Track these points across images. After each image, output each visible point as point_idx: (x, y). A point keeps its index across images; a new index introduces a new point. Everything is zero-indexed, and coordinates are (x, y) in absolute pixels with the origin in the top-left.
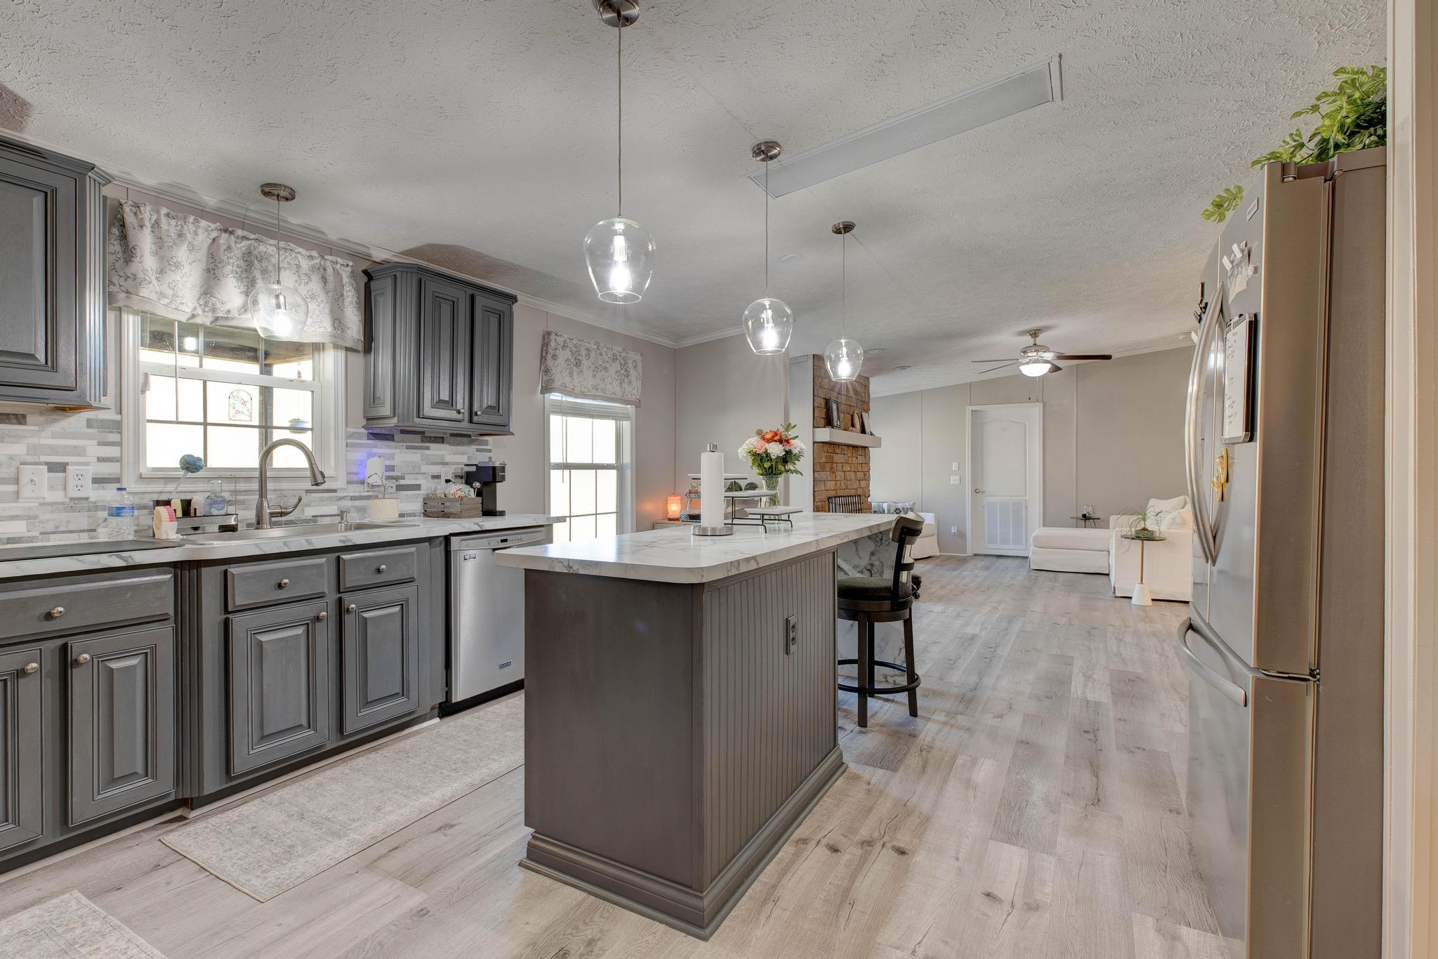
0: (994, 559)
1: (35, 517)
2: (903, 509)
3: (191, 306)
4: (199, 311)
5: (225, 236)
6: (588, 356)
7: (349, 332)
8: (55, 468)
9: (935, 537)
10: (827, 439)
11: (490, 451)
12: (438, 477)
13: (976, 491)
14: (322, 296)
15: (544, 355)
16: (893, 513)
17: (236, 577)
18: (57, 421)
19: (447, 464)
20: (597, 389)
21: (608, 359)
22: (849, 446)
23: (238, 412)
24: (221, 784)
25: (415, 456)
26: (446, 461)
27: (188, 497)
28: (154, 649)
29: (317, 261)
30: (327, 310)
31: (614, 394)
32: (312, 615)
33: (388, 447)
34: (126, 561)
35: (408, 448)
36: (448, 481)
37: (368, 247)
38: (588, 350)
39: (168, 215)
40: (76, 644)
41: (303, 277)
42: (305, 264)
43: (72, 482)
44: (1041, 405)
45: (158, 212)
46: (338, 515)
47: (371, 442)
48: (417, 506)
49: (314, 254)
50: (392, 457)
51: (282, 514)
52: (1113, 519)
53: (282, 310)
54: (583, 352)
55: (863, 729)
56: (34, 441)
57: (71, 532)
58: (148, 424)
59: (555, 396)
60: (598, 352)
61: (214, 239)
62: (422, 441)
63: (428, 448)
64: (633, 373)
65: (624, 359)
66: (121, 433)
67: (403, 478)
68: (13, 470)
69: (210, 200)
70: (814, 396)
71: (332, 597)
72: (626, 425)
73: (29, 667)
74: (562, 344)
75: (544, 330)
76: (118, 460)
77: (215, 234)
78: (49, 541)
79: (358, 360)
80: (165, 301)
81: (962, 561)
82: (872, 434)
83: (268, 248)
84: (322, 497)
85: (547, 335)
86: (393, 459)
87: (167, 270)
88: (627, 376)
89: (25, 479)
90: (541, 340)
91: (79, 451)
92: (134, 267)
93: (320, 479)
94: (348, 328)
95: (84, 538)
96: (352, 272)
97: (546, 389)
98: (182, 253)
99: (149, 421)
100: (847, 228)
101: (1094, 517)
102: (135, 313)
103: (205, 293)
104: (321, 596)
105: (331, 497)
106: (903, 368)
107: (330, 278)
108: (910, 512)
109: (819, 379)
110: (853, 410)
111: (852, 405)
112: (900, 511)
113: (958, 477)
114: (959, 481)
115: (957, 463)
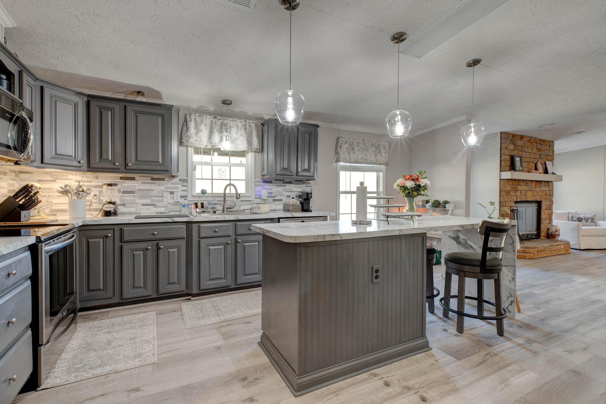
1: (167, 207)
2: (585, 218)
3: (206, 143)
4: (208, 144)
5: (214, 119)
6: (358, 145)
7: (254, 146)
8: (172, 193)
10: (509, 177)
11: (311, 186)
12: (289, 196)
14: (244, 135)
15: (337, 147)
16: (575, 221)
17: (202, 227)
18: (172, 180)
19: (293, 191)
20: (362, 159)
21: (368, 146)
22: (529, 181)
23: (221, 175)
24: (198, 291)
25: (280, 189)
26: (293, 190)
27: (202, 202)
28: (180, 246)
29: (243, 123)
30: (246, 139)
31: (372, 161)
32: (226, 242)
33: (270, 186)
34: (173, 220)
35: (277, 186)
36: (293, 198)
37: (262, 115)
38: (358, 143)
39: (198, 116)
40: (160, 243)
41: (240, 129)
42: (240, 125)
43: (175, 197)
45: (196, 115)
46: (249, 209)
47: (264, 184)
48: (281, 207)
49: (242, 120)
50: (271, 189)
51: (230, 208)
53: (228, 141)
54: (355, 144)
55: (459, 334)
56: (166, 185)
57: (175, 211)
58: (196, 180)
59: (342, 164)
60: (363, 143)
61: (212, 121)
62: (283, 183)
63: (286, 186)
64: (383, 151)
65: (378, 145)
66: (187, 183)
67: (276, 197)
68: (162, 194)
69: (212, 109)
70: (501, 154)
71: (233, 237)
72: (381, 174)
73: (149, 248)
74: (345, 141)
75: (337, 137)
76: (187, 191)
77: (211, 119)
78: (170, 213)
79: (259, 155)
80: (198, 142)
82: (553, 173)
83: (228, 121)
84: (246, 203)
85: (338, 138)
86: (272, 190)
87: (198, 133)
88: (380, 152)
89: (164, 196)
90: (336, 141)
91: (177, 188)
92: (189, 133)
93: (238, 197)
94: (253, 145)
95: (178, 213)
96: (256, 125)
97: (337, 161)
98: (202, 127)
99: (196, 179)
100: (476, 62)
102: (191, 147)
103: (210, 138)
104: (230, 236)
105: (249, 203)
106: (580, 133)
107: (248, 128)
108: (590, 220)
109: (505, 145)
110: (536, 161)
111: (535, 157)
112: (582, 219)
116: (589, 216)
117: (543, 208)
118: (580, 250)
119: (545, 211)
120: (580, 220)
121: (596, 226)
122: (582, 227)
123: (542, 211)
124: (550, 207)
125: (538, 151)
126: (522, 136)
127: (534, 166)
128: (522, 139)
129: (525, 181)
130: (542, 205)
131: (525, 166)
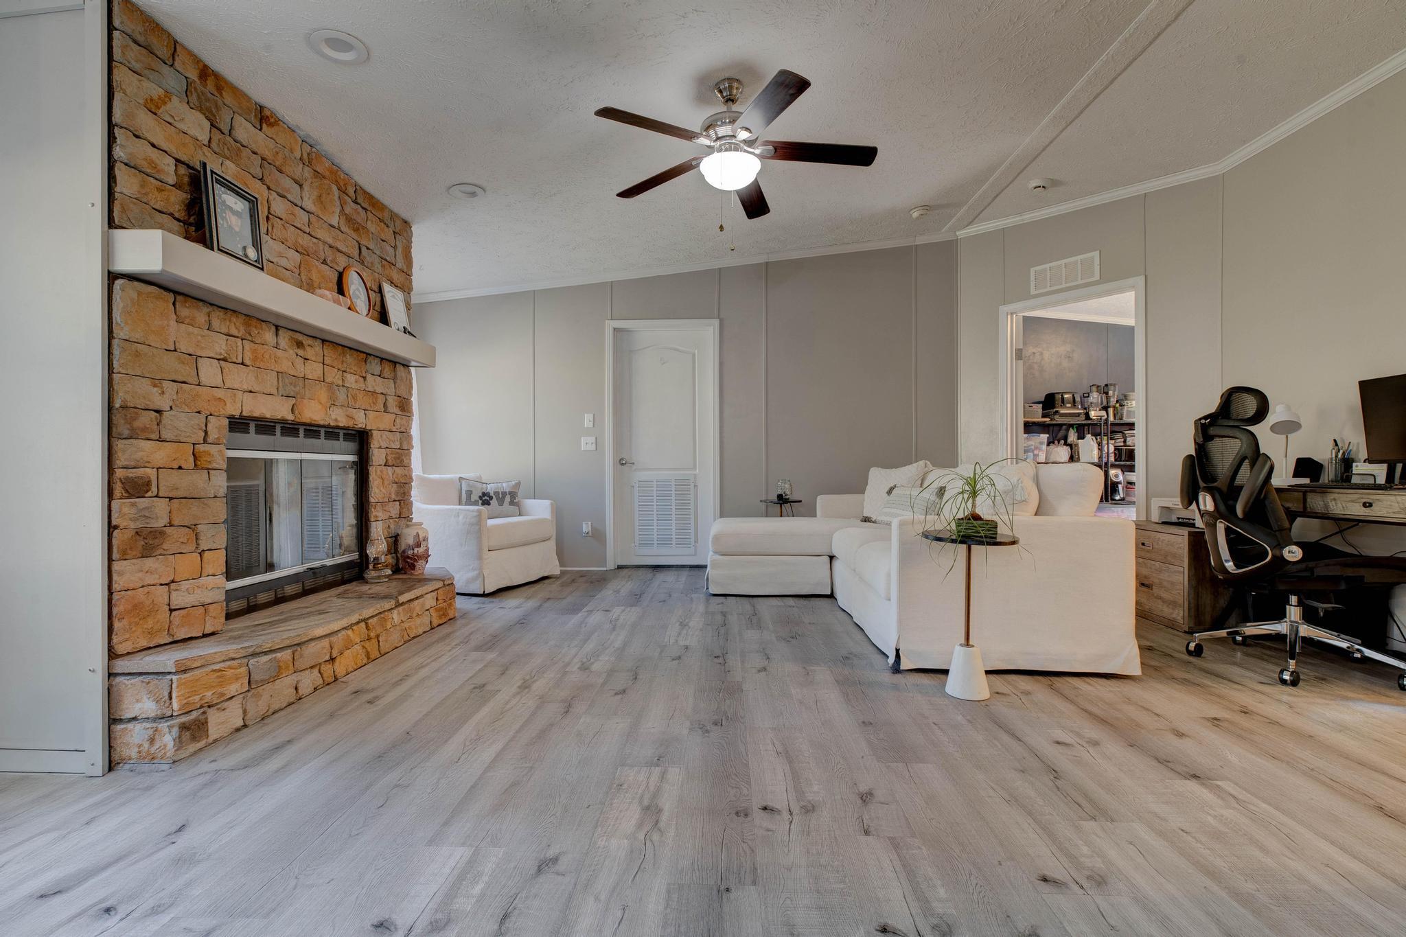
0: (648, 574)
2: (496, 493)
9: (552, 544)
13: (622, 462)
16: (475, 503)
44: (716, 322)
52: (821, 500)
81: (598, 581)
82: (407, 332)
101: (792, 498)
108: (508, 499)
109: (146, 84)
110: (342, 262)
111: (338, 246)
112: (491, 498)
113: (594, 438)
114: (594, 445)
115: (592, 415)
116: (506, 487)
117: (374, 458)
118: (484, 595)
119: (381, 472)
120: (485, 499)
121: (520, 515)
122: (488, 520)
123: (372, 470)
124: (400, 458)
125: (349, 227)
126: (267, 113)
127: (335, 280)
128: (264, 126)
129: (290, 333)
130: (372, 446)
131: (283, 262)
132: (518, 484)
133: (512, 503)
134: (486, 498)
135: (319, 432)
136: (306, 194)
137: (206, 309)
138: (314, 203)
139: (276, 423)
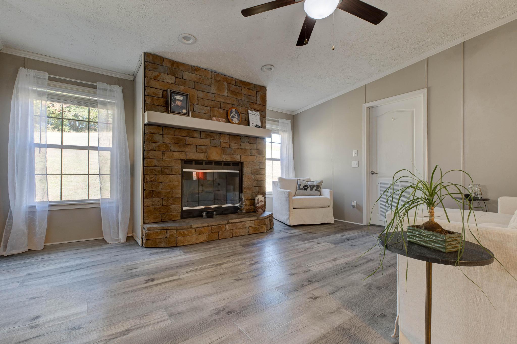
2: (310, 186)
9: (331, 209)
13: (372, 173)
16: (301, 189)
44: (425, 90)
52: (500, 200)
70: (145, 86)
82: (258, 126)
101: (482, 197)
108: (315, 188)
109: (154, 73)
110: (228, 107)
111: (227, 102)
112: (308, 188)
113: (358, 161)
114: (357, 165)
115: (356, 151)
116: (315, 184)
117: (246, 172)
118: (290, 226)
119: (249, 176)
121: (320, 195)
123: (244, 176)
124: (259, 171)
125: (232, 95)
126: (195, 68)
127: (226, 113)
128: (195, 72)
129: (206, 133)
130: (244, 167)
131: (203, 111)
132: (322, 182)
133: (316, 190)
134: (306, 187)
135: (221, 163)
136: (212, 89)
137: (173, 130)
138: (216, 90)
139: (203, 161)
